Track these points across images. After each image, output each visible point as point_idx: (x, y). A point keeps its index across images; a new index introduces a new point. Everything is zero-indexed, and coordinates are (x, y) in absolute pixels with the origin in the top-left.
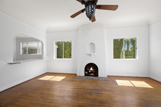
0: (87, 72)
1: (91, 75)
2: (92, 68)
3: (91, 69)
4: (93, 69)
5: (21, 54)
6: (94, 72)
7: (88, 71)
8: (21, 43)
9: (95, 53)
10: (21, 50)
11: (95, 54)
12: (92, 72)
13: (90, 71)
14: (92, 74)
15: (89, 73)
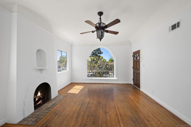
4: (41, 93)
6: (42, 96)
12: (39, 99)
14: (40, 102)
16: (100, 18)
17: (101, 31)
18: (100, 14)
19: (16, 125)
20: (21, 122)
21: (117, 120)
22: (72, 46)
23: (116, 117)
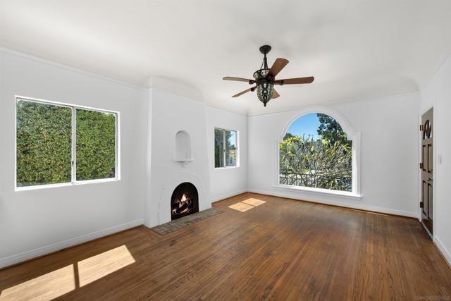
0: (175, 210)
4: (186, 197)
6: (189, 202)
7: (177, 206)
12: (185, 206)
13: (181, 206)
14: (185, 211)
15: (179, 210)
16: (265, 59)
17: (263, 86)
18: (265, 49)
19: (149, 229)
20: (154, 228)
21: (278, 272)
22: (248, 116)
23: (281, 268)
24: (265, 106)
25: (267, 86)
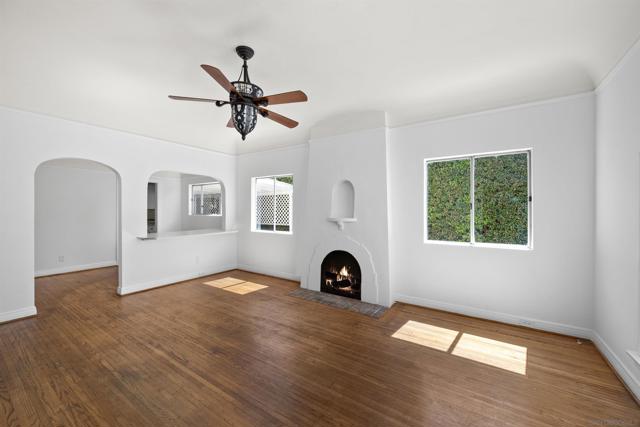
0: (330, 281)
1: (344, 291)
2: (347, 268)
3: (344, 272)
4: (349, 273)
5: (190, 214)
6: (353, 281)
7: (334, 277)
8: (190, 186)
9: (352, 217)
10: (190, 202)
11: (355, 220)
12: (345, 283)
13: (339, 279)
14: (346, 289)
15: (336, 283)
16: (245, 66)
18: (244, 52)
24: (244, 139)
25: (243, 108)
